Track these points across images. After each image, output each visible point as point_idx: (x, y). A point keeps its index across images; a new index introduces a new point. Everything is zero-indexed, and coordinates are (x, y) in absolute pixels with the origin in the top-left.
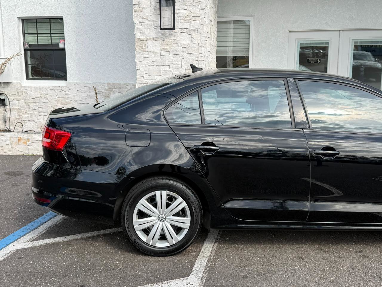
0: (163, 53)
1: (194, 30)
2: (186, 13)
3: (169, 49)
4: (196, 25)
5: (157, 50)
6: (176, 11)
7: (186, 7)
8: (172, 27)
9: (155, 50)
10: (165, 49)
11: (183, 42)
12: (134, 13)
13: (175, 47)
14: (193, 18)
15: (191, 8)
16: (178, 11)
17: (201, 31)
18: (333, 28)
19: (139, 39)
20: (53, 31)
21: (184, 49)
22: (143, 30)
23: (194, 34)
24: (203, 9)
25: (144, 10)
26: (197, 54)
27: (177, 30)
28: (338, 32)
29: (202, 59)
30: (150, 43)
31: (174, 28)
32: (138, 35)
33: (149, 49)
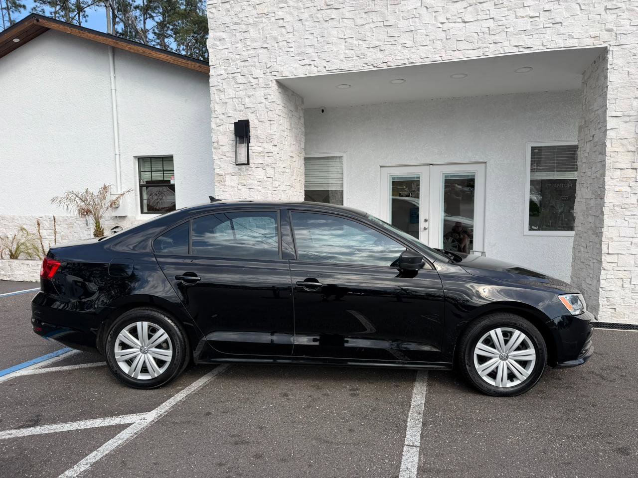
0: (240, 187)
1: (268, 165)
2: (260, 149)
3: (245, 183)
4: (270, 160)
5: (235, 184)
6: (250, 148)
7: (260, 144)
8: (246, 163)
9: (233, 185)
10: (241, 183)
11: (258, 177)
12: (213, 150)
13: (251, 181)
14: (267, 154)
15: (265, 145)
16: (253, 148)
17: (274, 166)
18: (422, 163)
19: (218, 174)
20: (165, 169)
21: (259, 183)
22: (222, 166)
23: (268, 169)
24: (276, 146)
25: (222, 147)
26: (271, 188)
27: (251, 165)
28: (428, 167)
29: (276, 192)
30: (228, 177)
31: (248, 164)
32: (217, 171)
33: (227, 184)
